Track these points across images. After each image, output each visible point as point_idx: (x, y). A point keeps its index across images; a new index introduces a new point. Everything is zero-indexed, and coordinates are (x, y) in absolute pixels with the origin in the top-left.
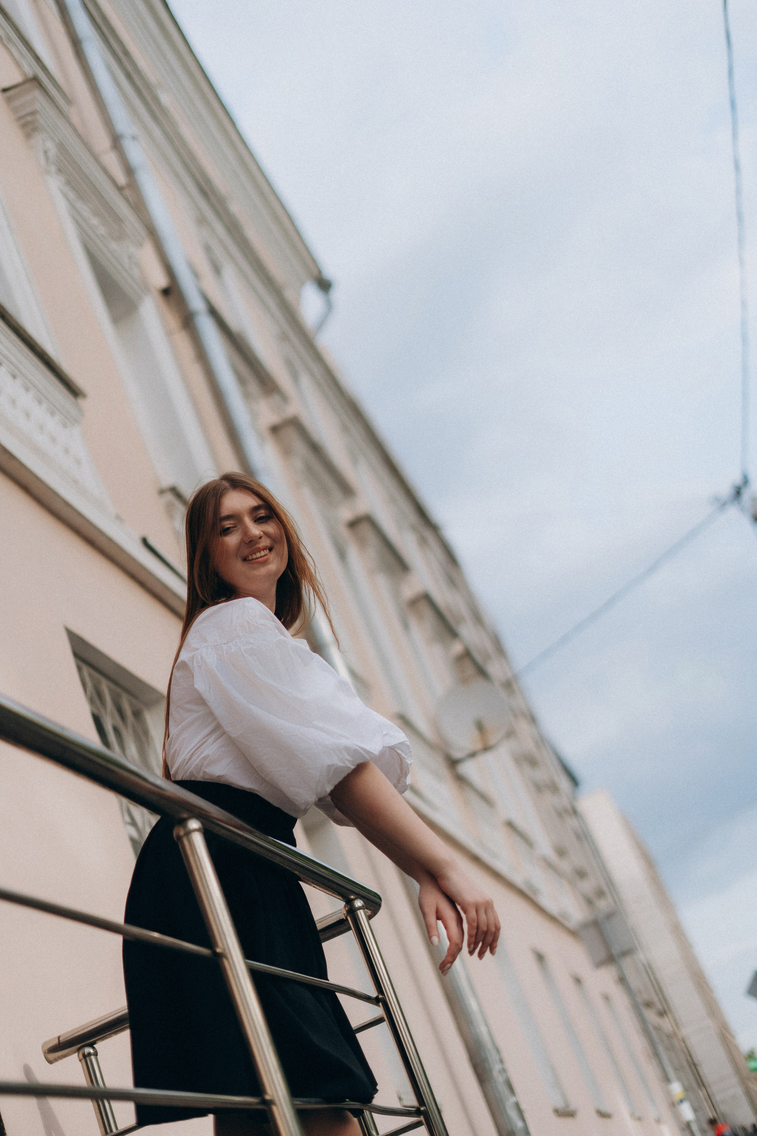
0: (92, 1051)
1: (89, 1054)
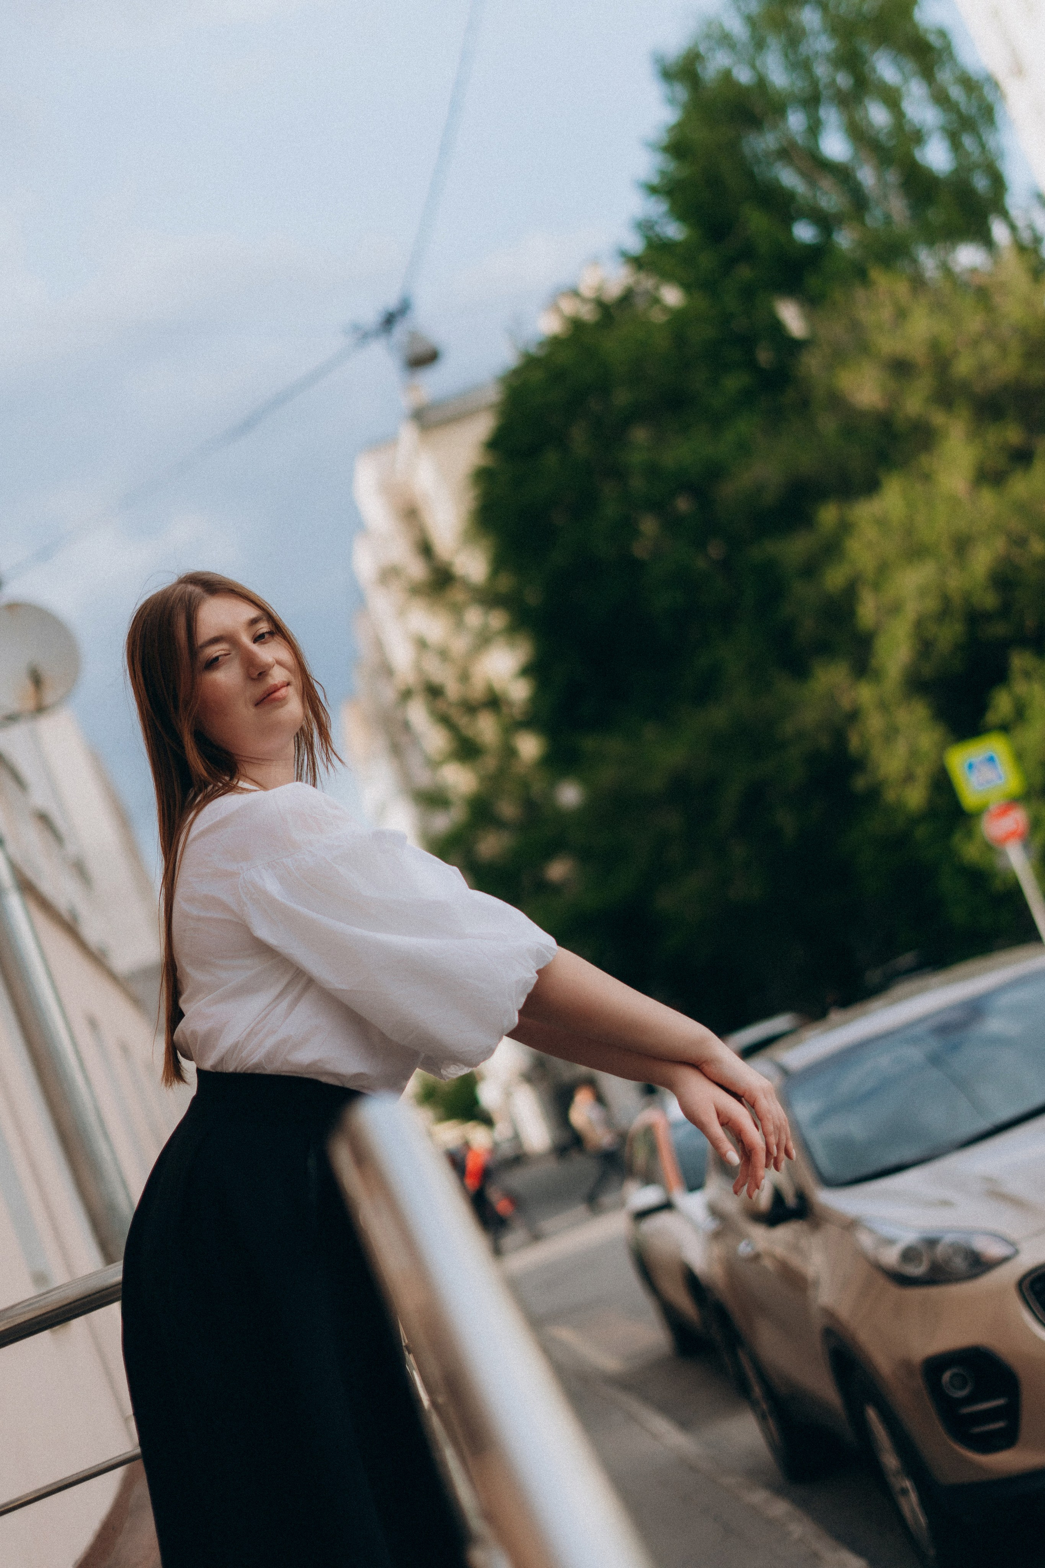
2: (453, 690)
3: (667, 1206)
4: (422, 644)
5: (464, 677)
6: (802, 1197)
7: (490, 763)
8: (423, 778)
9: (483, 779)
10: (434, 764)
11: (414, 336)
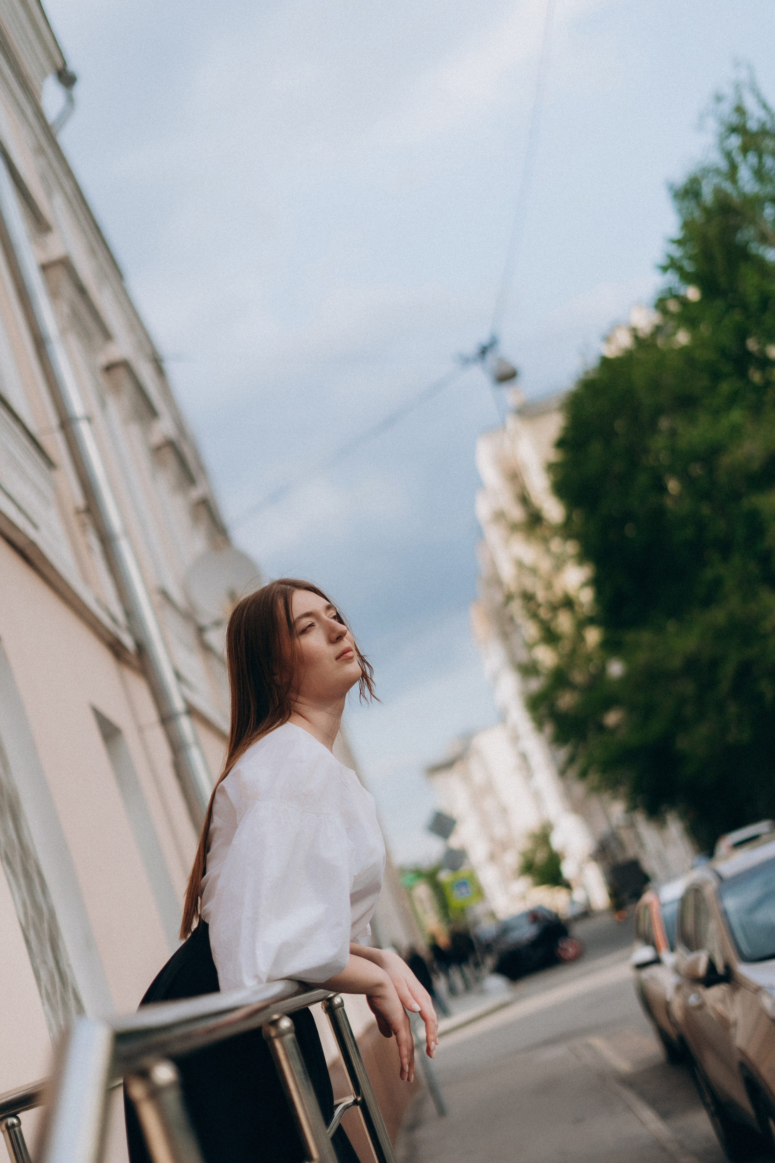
0: (15, 1121)
1: (13, 1125)
2: (541, 595)
3: (657, 961)
4: (520, 565)
5: (549, 586)
6: (728, 968)
7: (566, 645)
8: (523, 656)
9: (561, 656)
10: (530, 647)
11: (501, 361)
